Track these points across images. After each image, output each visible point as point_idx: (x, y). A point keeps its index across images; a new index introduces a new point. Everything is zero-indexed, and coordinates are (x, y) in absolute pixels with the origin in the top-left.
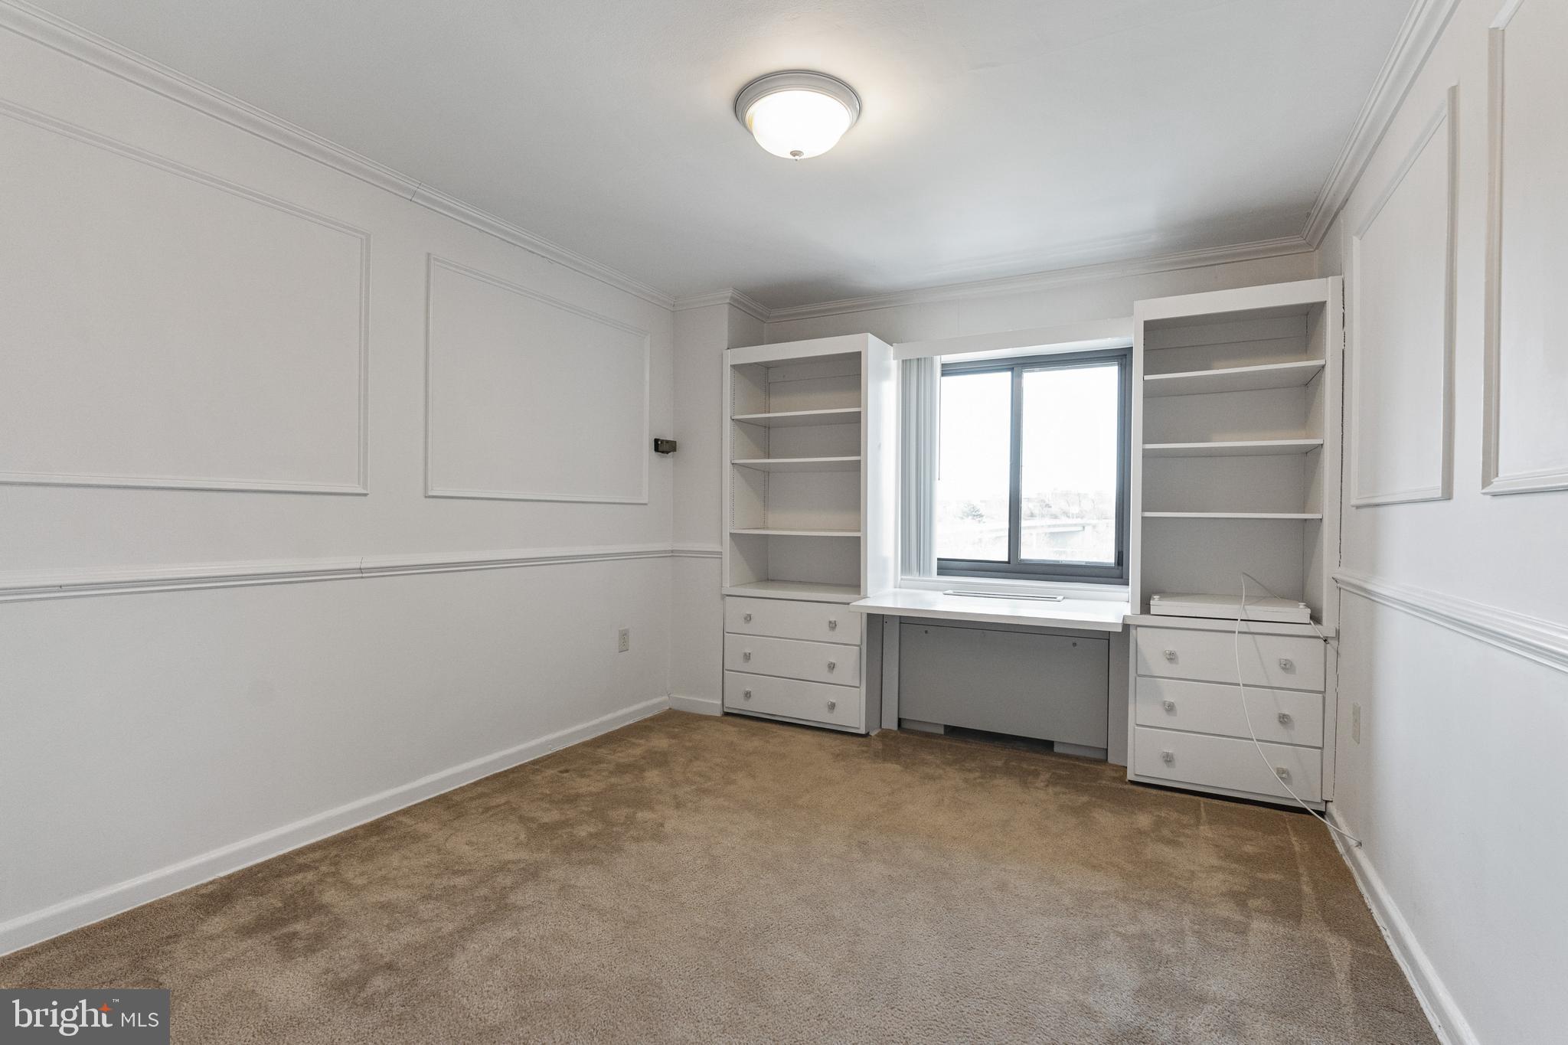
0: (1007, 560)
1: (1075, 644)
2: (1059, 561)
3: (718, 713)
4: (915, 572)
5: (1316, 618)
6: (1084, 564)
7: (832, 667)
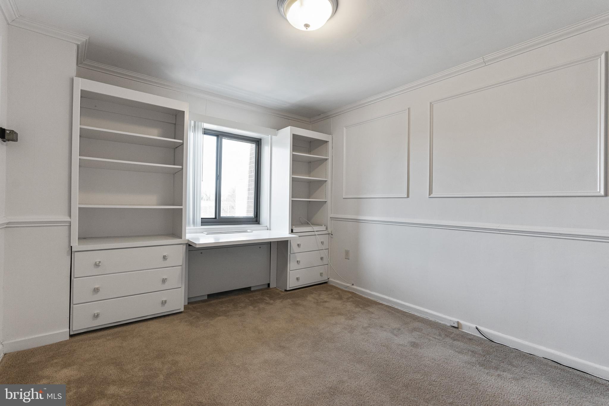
0: (214, 217)
1: (260, 248)
2: (234, 217)
3: (67, 338)
4: (192, 226)
5: (327, 229)
6: (242, 217)
7: (164, 281)
